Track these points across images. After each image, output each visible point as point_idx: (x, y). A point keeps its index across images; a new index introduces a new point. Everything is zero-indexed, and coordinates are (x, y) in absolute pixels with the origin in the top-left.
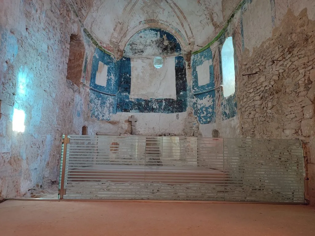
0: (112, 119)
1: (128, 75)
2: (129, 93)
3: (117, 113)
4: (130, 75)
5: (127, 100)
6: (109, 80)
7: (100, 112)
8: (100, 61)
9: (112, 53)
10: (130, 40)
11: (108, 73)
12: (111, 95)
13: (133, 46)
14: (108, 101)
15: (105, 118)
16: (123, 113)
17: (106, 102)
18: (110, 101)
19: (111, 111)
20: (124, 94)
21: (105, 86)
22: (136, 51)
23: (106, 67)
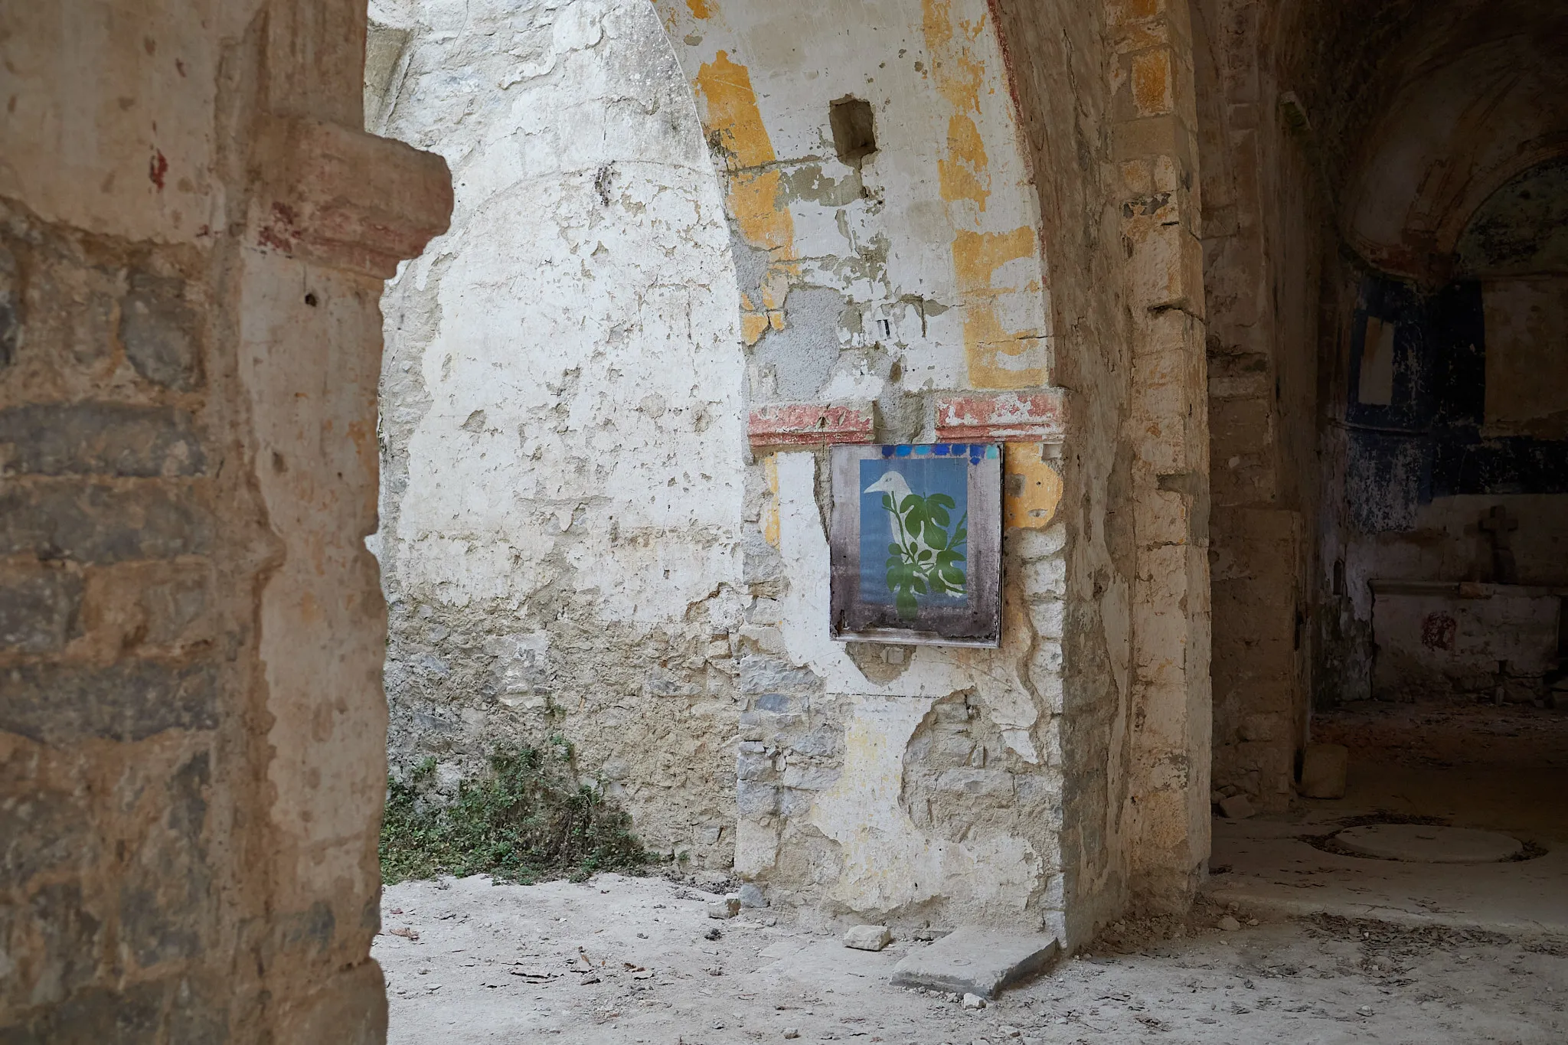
0: (1416, 525)
1: (1472, 347)
2: (1480, 419)
3: (1435, 500)
4: (1481, 347)
5: (1472, 448)
6: (1400, 380)
7: (1377, 504)
8: (1370, 318)
9: (1411, 275)
10: (1479, 213)
11: (1395, 351)
12: (1409, 435)
13: (1492, 231)
14: (1401, 458)
15: (1391, 523)
16: (1458, 496)
17: (1394, 461)
18: (1405, 456)
19: (1413, 494)
20: (1460, 423)
21: (1389, 403)
22: (1504, 251)
23: (1389, 330)
